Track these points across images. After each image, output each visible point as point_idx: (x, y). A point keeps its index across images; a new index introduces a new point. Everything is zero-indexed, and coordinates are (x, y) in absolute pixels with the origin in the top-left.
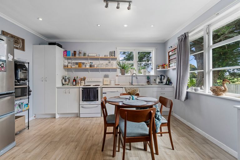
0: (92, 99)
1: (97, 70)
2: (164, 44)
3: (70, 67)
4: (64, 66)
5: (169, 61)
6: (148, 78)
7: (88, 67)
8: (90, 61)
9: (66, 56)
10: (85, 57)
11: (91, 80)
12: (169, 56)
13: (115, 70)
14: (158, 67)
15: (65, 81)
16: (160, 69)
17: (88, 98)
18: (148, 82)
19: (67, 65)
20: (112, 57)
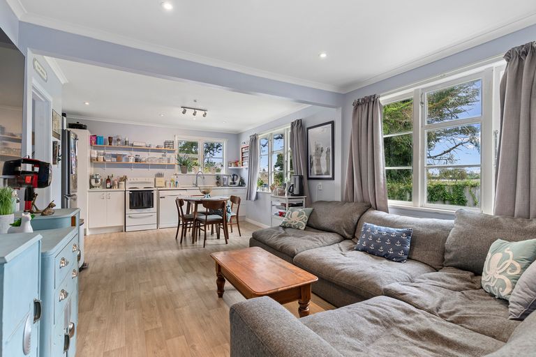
0: (145, 205)
1: (146, 166)
2: (237, 136)
3: (102, 160)
4: (91, 159)
5: (242, 158)
6: (218, 178)
7: (132, 161)
8: (134, 153)
9: (96, 143)
10: (127, 146)
11: (135, 181)
12: (242, 153)
13: (172, 167)
14: (230, 164)
15: (96, 181)
16: (233, 167)
17: (140, 204)
18: (218, 183)
19: (96, 156)
20: (168, 149)
